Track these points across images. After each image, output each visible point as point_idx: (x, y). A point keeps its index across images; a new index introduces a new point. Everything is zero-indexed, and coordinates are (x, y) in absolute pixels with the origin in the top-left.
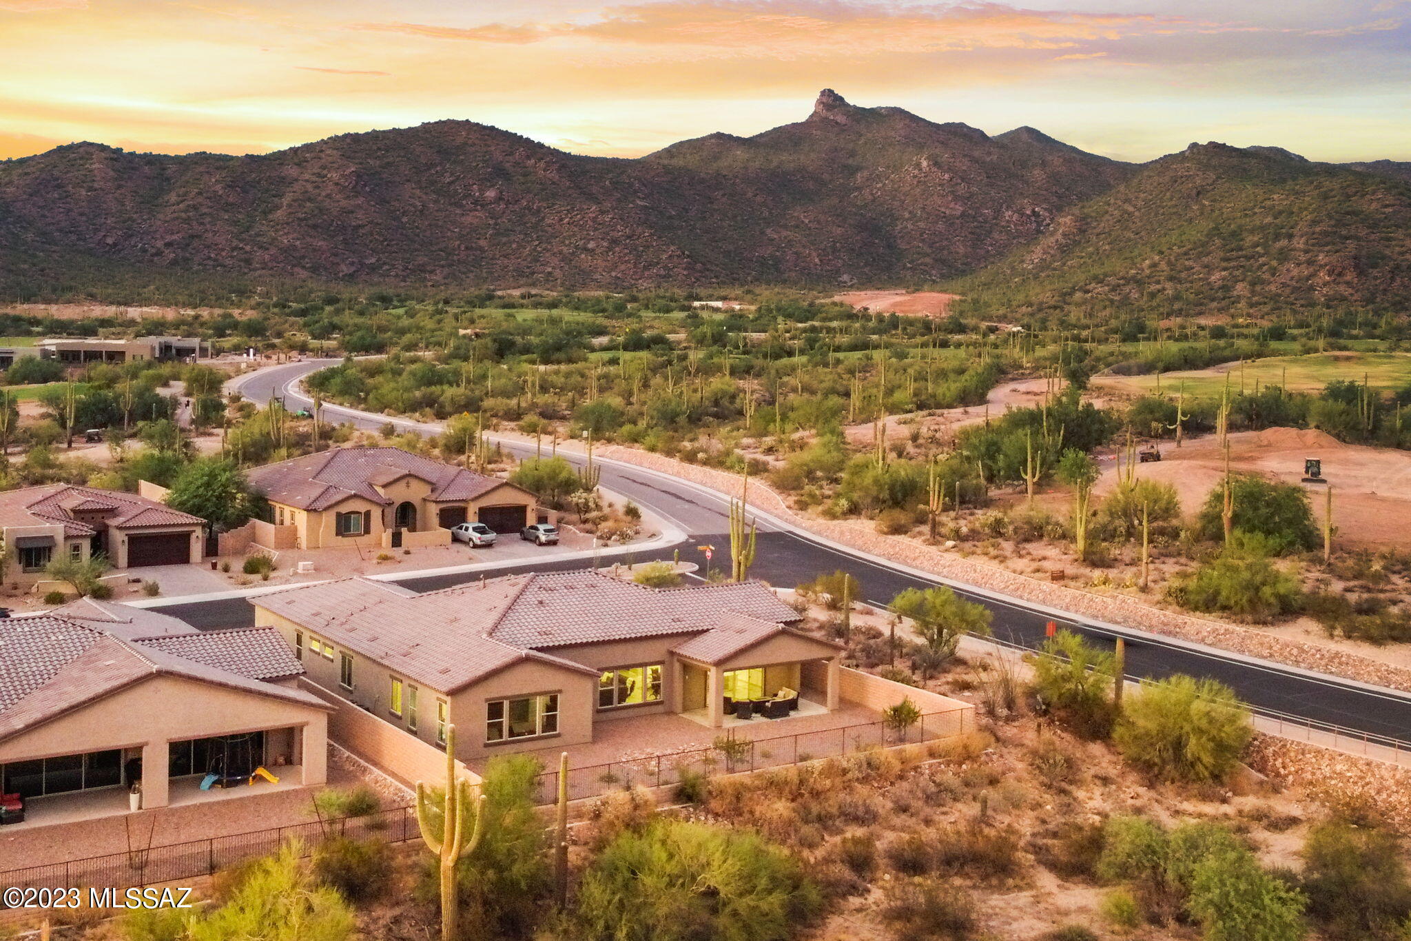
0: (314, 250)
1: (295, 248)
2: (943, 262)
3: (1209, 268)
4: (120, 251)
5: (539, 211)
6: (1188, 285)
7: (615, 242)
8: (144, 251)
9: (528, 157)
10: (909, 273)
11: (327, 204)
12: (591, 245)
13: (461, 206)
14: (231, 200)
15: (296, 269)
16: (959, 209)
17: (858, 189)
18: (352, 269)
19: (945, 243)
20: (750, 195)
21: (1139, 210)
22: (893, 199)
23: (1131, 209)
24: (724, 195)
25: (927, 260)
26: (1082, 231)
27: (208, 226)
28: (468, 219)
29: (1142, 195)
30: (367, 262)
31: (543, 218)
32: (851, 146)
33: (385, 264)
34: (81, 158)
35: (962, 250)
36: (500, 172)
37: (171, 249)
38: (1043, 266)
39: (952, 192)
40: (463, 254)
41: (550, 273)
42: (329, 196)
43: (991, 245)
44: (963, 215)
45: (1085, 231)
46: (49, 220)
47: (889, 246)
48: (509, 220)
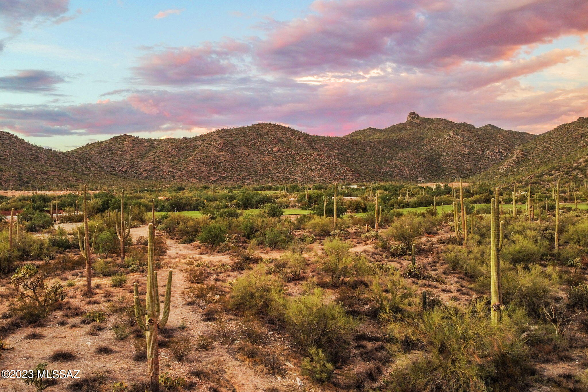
0: (202, 172)
1: (193, 171)
2: (461, 172)
4: (127, 173)
5: (294, 155)
7: (323, 166)
8: (136, 173)
9: (292, 136)
10: (447, 177)
11: (210, 155)
12: (313, 167)
13: (264, 154)
14: (173, 154)
15: (192, 179)
16: (467, 151)
17: (425, 145)
18: (216, 178)
19: (462, 164)
20: (381, 148)
21: (552, 145)
22: (439, 148)
24: (370, 148)
25: (454, 171)
26: (525, 156)
27: (162, 164)
28: (265, 159)
30: (222, 176)
31: (295, 158)
32: (422, 131)
33: (229, 176)
34: (122, 140)
35: (469, 167)
36: (280, 141)
37: (146, 172)
38: (508, 170)
39: (464, 145)
40: (262, 172)
41: (296, 179)
42: (211, 151)
43: (481, 165)
44: (469, 153)
46: (104, 162)
47: (438, 166)
48: (282, 159)
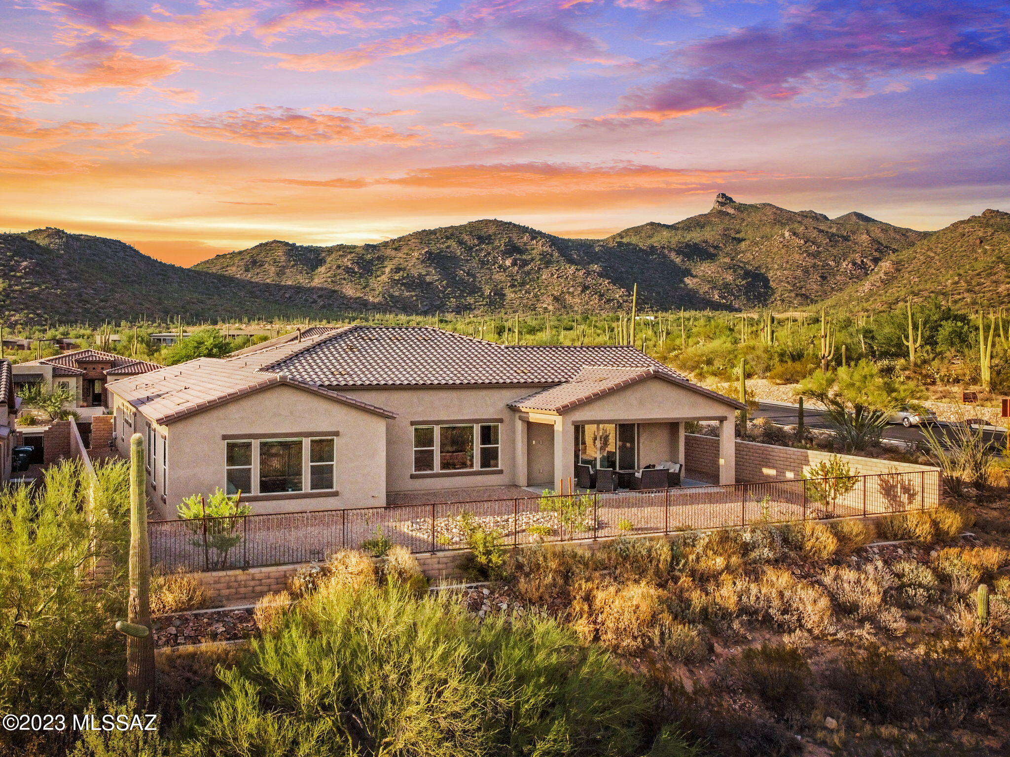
0: (404, 298)
1: (392, 297)
2: (802, 295)
3: (997, 283)
5: (539, 270)
6: (982, 295)
7: (586, 287)
9: (532, 239)
10: (778, 304)
11: (412, 271)
15: (393, 309)
16: (811, 261)
17: (743, 252)
18: (426, 308)
19: (803, 284)
20: (673, 258)
21: (938, 255)
22: (767, 257)
23: (932, 255)
24: (656, 258)
25: (791, 294)
28: (496, 277)
29: (940, 245)
30: (435, 304)
31: (542, 275)
32: (738, 227)
33: (445, 305)
34: (273, 249)
35: (814, 288)
36: (515, 249)
38: (872, 294)
39: (806, 251)
40: (493, 298)
42: (413, 266)
43: (834, 284)
44: (814, 265)
45: (899, 271)
47: (765, 287)
48: (521, 277)
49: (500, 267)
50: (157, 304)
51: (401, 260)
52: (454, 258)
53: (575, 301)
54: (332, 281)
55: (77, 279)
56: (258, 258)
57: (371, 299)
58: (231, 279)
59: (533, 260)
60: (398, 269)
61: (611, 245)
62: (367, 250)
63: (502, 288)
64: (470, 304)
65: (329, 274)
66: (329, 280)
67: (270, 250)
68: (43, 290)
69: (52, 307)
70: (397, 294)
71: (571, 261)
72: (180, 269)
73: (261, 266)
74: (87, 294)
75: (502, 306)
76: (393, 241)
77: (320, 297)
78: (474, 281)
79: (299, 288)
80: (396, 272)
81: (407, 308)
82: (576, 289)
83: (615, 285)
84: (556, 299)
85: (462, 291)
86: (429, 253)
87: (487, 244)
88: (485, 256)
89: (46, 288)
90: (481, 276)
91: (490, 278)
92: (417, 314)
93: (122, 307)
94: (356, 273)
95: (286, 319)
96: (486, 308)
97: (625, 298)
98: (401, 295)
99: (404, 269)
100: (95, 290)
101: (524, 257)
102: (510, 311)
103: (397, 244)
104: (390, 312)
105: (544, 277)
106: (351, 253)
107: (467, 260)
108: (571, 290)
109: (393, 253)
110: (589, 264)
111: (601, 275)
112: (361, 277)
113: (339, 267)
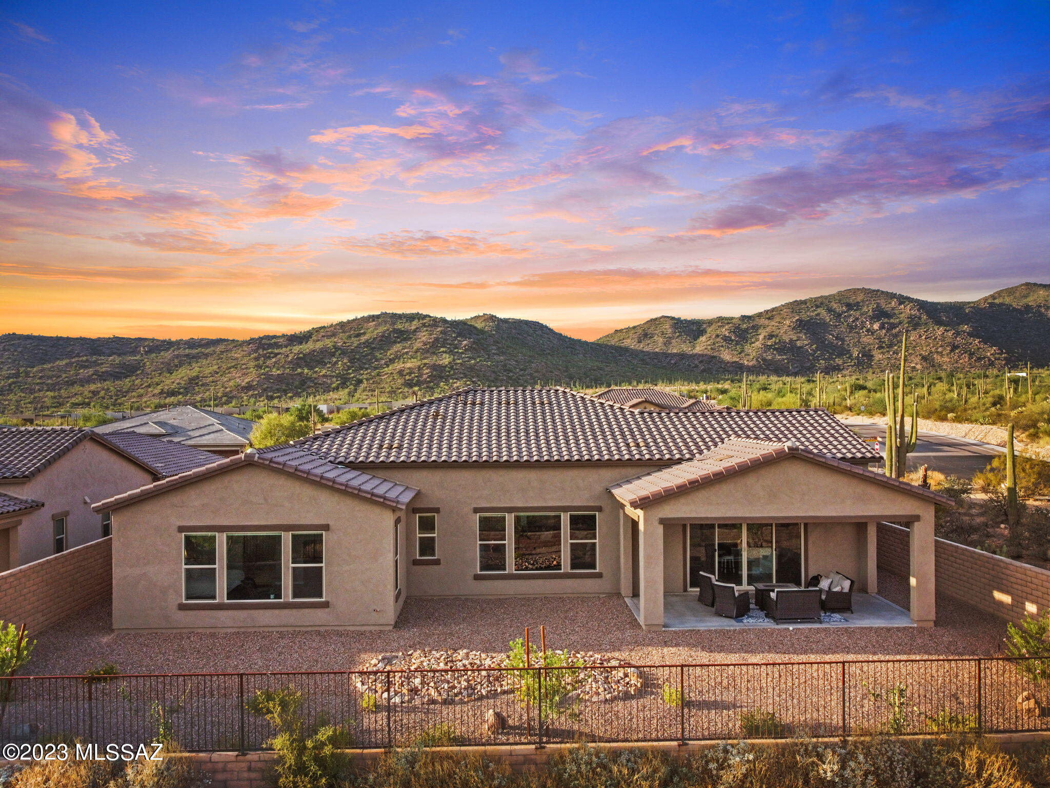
49: (868, 331)
50: (564, 371)
51: (774, 328)
52: (824, 325)
53: (944, 360)
54: (712, 349)
55: (503, 353)
56: (649, 331)
57: (746, 363)
58: (626, 349)
59: (900, 323)
60: (771, 336)
61: (982, 306)
62: (743, 320)
63: (870, 350)
64: (838, 365)
65: (709, 343)
66: (709, 347)
67: (659, 324)
68: (478, 362)
69: (484, 376)
70: (769, 357)
71: (939, 323)
72: (586, 342)
73: (651, 337)
74: (510, 364)
75: (870, 366)
76: (767, 312)
77: (701, 362)
78: (843, 344)
79: (682, 355)
80: (769, 339)
81: (779, 370)
82: (945, 349)
83: (986, 343)
84: (924, 358)
85: (831, 354)
86: (800, 321)
87: (856, 310)
88: (853, 321)
89: (480, 360)
90: (850, 340)
91: (859, 341)
92: (788, 375)
93: (536, 374)
94: (732, 341)
95: (668, 382)
96: (854, 368)
97: (997, 356)
98: (773, 358)
99: (777, 336)
100: (516, 361)
101: (892, 321)
102: (878, 370)
103: (770, 315)
104: (763, 374)
105: (911, 338)
106: (728, 323)
107: (836, 326)
108: (940, 350)
109: (767, 322)
110: (959, 324)
111: (970, 335)
112: (737, 344)
113: (717, 336)
